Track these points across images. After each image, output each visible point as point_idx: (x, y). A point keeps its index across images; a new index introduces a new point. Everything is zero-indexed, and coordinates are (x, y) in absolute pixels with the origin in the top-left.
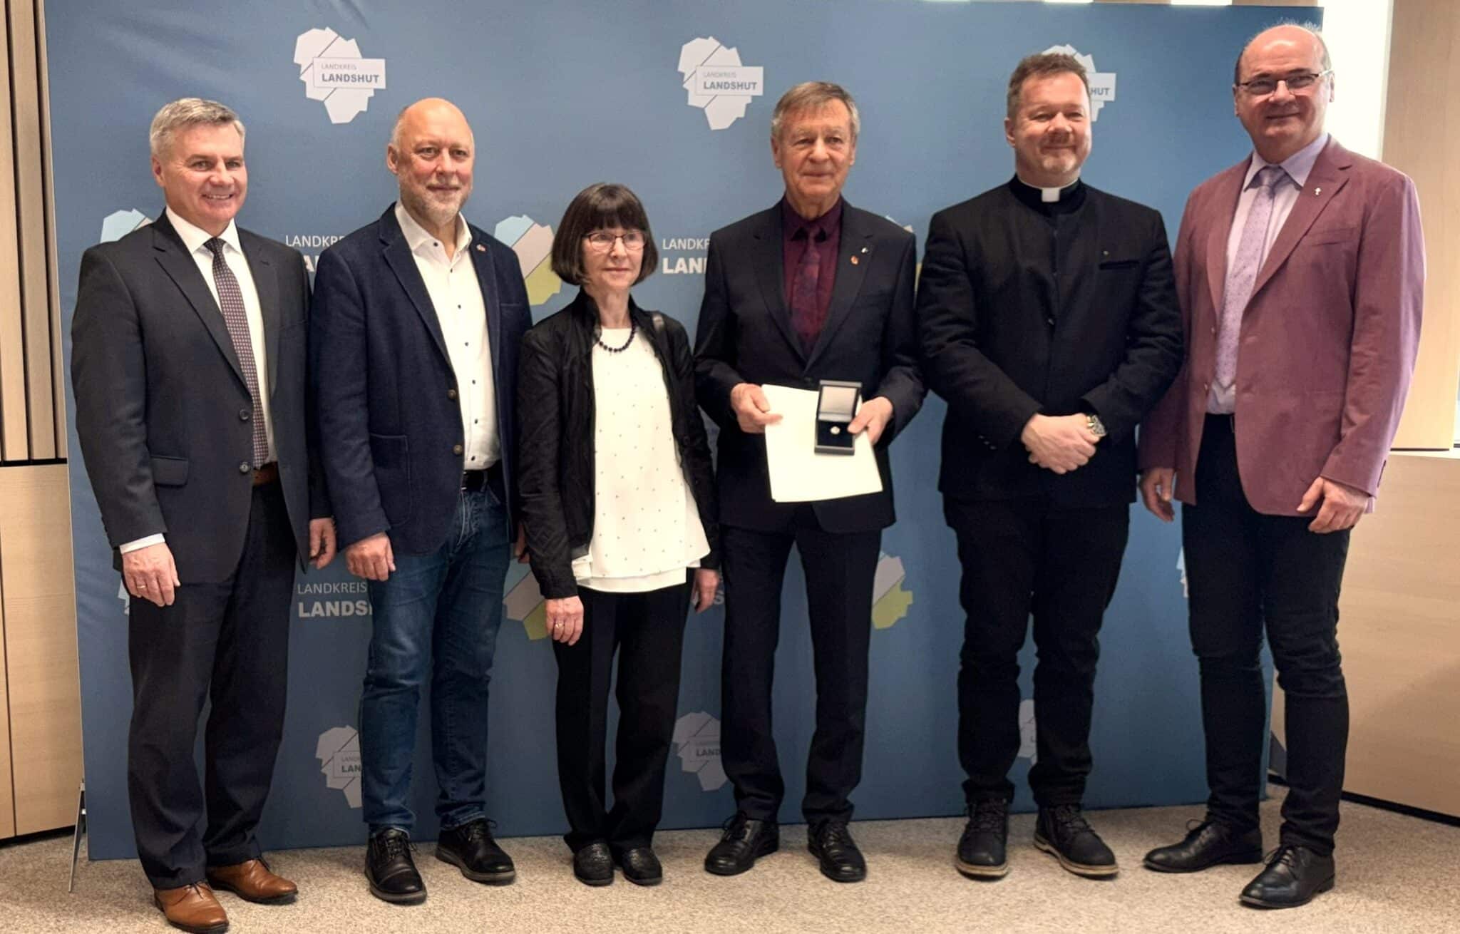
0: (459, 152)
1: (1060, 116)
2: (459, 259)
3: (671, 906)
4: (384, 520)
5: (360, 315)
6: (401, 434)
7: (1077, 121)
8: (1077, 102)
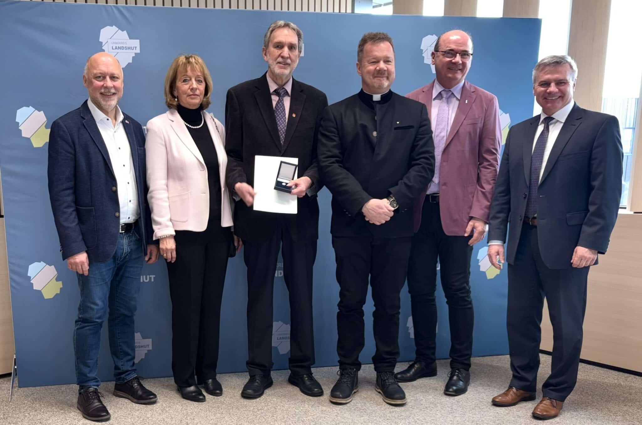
0: (114, 77)
1: (382, 62)
2: (118, 126)
3: (266, 404)
4: (84, 246)
5: (73, 152)
6: (92, 207)
7: (390, 64)
8: (389, 56)
